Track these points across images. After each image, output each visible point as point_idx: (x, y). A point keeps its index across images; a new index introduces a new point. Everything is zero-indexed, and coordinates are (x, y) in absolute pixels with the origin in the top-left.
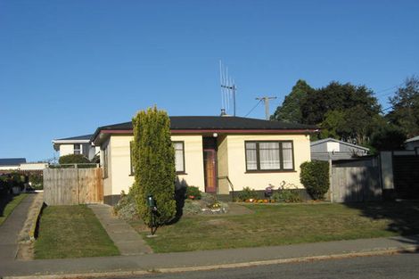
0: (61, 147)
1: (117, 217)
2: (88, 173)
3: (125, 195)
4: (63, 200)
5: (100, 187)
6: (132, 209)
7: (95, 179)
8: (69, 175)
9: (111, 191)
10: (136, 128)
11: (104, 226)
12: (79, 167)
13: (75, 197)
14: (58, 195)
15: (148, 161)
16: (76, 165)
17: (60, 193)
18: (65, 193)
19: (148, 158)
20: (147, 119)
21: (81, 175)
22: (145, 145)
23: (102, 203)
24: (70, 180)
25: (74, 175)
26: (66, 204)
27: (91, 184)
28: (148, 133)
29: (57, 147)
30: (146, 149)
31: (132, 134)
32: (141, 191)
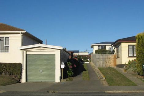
0: (94, 46)
1: (126, 72)
2: (111, 56)
3: (126, 64)
4: (102, 66)
5: (115, 61)
6: (132, 69)
7: (114, 58)
8: (105, 57)
9: (121, 63)
10: (137, 40)
11: (124, 75)
12: (108, 54)
13: (106, 65)
14: (101, 64)
15: (142, 52)
16: (107, 53)
17: (102, 63)
18: (103, 63)
19: (142, 51)
20: (141, 37)
21: (109, 57)
22: (141, 46)
23: (116, 67)
24: (105, 58)
25: (107, 57)
26: (103, 67)
27: (112, 60)
28: (142, 42)
29: (92, 47)
30: (141, 48)
31: (135, 42)
32: (139, 63)
